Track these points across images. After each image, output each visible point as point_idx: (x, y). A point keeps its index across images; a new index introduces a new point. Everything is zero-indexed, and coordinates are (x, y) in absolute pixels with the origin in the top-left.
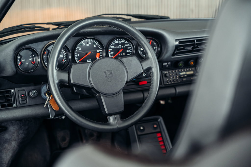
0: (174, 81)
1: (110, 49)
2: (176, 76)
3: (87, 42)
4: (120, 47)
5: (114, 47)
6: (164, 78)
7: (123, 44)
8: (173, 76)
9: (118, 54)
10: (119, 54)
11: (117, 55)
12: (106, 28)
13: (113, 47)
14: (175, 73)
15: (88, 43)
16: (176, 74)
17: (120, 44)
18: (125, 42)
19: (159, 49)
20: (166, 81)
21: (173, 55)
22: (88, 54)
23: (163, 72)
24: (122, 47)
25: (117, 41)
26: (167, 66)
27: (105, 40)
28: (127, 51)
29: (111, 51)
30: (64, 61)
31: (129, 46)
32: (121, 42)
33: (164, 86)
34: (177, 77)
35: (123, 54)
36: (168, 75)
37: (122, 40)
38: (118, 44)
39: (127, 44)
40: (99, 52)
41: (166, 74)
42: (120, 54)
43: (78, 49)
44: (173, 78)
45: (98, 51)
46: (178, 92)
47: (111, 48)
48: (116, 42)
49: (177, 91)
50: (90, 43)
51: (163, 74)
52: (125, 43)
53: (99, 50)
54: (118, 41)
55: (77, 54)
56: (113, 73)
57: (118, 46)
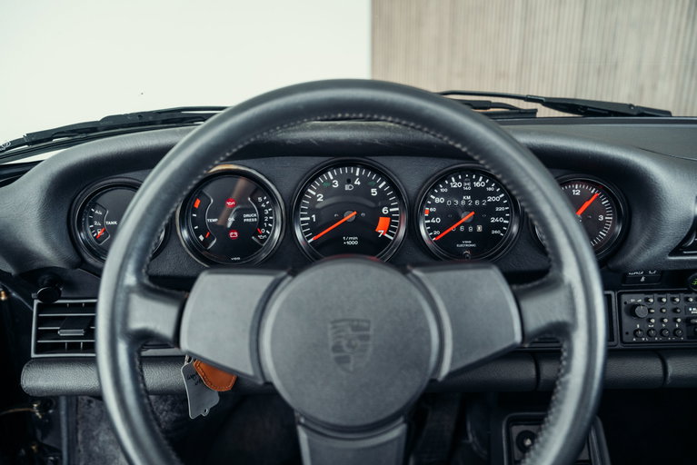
0: (661, 333)
1: (429, 206)
2: (675, 315)
3: (347, 178)
4: (467, 201)
5: (445, 203)
6: (626, 319)
7: (478, 194)
8: (661, 316)
9: (458, 227)
10: (462, 228)
11: (453, 228)
12: (396, 130)
13: (438, 200)
14: (671, 306)
15: (349, 182)
16: (675, 310)
17: (467, 193)
18: (488, 185)
19: (618, 229)
20: (631, 332)
21: (677, 251)
22: (344, 220)
23: (625, 298)
24: (473, 203)
25: (457, 180)
26: (643, 279)
27: (411, 174)
28: (493, 220)
29: (432, 215)
30: (263, 234)
31: (499, 204)
32: (472, 185)
33: (620, 346)
34: (675, 320)
35: (475, 229)
36: (641, 311)
37: (477, 180)
38: (459, 193)
39: (494, 194)
40: (390, 215)
41: (634, 306)
42: (466, 229)
43: (315, 198)
44: (662, 320)
45: (385, 210)
46: (675, 378)
47: (434, 205)
48: (455, 184)
49: (671, 370)
50: (357, 182)
51: (623, 305)
52: (489, 189)
53: (390, 207)
54: (462, 181)
55: (309, 215)
56: (371, 332)
57: (461, 199)
